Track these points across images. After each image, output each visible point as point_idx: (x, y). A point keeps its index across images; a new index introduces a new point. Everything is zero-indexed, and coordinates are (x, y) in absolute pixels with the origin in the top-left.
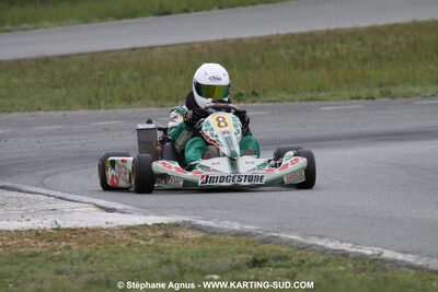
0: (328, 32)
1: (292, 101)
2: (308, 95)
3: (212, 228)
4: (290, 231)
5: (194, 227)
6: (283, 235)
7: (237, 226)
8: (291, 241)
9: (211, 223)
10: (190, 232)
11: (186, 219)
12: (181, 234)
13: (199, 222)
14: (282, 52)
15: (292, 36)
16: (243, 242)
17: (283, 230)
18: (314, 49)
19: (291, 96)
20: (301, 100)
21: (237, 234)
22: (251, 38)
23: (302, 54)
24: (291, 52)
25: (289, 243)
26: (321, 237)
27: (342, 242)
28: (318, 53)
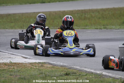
0: (89, 10)
1: (78, 29)
2: (83, 27)
3: (54, 64)
4: (77, 66)
5: (49, 64)
6: (74, 67)
7: (62, 64)
8: (77, 68)
9: (54, 63)
10: (48, 65)
11: (47, 61)
12: (46, 65)
13: (51, 62)
14: (76, 15)
15: (79, 10)
16: (63, 68)
17: (75, 65)
18: (85, 14)
19: (78, 28)
20: (81, 29)
21: (62, 66)
22: (68, 11)
23: (82, 16)
24: (79, 15)
25: (76, 69)
26: (85, 68)
27: (91, 69)
28: (86, 16)
